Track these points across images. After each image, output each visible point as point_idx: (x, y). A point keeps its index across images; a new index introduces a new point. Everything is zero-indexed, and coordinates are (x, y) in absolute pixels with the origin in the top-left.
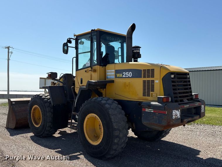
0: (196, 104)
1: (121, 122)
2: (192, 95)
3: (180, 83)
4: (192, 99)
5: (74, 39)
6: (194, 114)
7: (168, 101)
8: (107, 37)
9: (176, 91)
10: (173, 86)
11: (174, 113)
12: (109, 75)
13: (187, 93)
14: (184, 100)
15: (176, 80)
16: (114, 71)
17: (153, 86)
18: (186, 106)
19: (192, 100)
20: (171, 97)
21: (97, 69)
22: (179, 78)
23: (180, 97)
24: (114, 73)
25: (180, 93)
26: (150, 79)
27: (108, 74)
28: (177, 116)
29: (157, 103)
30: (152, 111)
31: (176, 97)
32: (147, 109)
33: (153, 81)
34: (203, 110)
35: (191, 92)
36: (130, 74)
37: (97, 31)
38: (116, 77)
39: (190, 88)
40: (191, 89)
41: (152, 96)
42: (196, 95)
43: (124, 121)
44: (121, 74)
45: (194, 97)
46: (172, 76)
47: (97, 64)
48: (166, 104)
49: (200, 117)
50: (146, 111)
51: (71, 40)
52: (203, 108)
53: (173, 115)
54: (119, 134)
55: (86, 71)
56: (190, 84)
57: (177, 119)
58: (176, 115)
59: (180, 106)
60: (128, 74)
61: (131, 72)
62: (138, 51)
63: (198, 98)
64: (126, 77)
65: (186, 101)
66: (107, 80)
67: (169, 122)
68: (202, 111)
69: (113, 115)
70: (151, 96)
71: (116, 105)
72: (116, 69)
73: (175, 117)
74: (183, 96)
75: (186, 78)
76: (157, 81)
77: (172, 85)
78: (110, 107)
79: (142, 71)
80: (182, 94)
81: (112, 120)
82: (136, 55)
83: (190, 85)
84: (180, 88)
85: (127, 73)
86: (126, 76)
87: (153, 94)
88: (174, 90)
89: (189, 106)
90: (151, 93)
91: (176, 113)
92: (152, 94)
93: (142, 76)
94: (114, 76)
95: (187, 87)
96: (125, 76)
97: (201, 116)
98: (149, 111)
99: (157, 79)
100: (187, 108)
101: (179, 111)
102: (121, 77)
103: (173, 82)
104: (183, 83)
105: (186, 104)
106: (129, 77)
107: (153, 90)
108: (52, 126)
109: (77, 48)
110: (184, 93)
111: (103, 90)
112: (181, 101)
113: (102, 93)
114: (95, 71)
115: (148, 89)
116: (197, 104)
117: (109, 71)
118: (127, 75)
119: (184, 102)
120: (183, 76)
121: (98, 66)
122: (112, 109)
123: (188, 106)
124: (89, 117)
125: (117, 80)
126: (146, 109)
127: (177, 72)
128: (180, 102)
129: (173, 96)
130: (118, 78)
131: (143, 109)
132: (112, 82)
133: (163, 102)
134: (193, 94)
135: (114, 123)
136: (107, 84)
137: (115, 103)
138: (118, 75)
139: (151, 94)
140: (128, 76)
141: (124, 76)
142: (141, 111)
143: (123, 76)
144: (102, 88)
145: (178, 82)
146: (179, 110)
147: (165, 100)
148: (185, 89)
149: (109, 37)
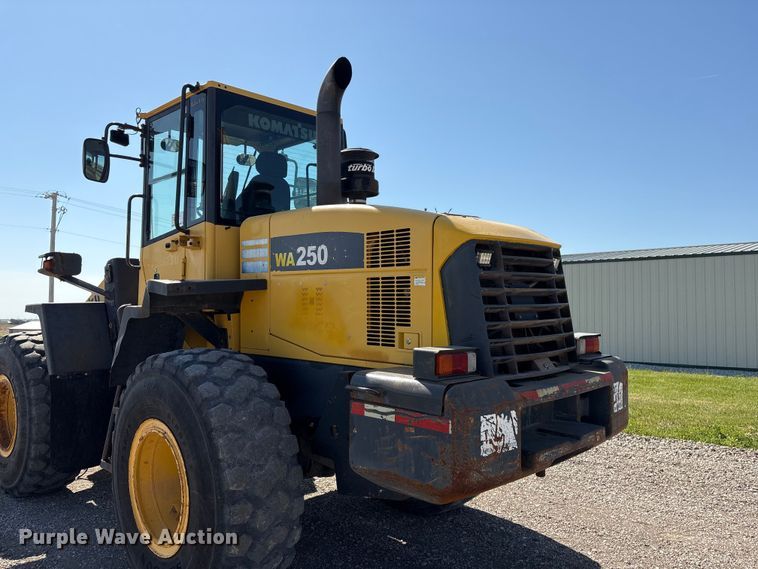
0: (592, 380)
1: (266, 460)
2: (571, 341)
3: (519, 290)
4: (572, 356)
5: (136, 129)
6: (584, 419)
7: (460, 372)
8: (250, 116)
9: (501, 325)
10: (490, 300)
11: (489, 428)
12: (249, 260)
13: (552, 330)
14: (539, 363)
15: (500, 274)
16: (265, 241)
17: (405, 303)
18: (547, 392)
19: (575, 361)
20: (476, 351)
21: (203, 236)
22: (518, 268)
23: (521, 349)
24: (265, 252)
25: (519, 332)
26: (395, 272)
27: (247, 254)
28: (501, 443)
29: (410, 380)
30: (391, 418)
31: (504, 351)
32: (371, 407)
33: (405, 281)
34: (620, 401)
35: (569, 327)
36: (320, 254)
37: (205, 91)
38: (273, 267)
39: (566, 313)
40: (569, 315)
41: (402, 346)
42: (591, 341)
43: (279, 455)
44: (291, 254)
45: (582, 348)
46: (485, 258)
47: (206, 218)
48: (449, 387)
49: (609, 435)
50: (367, 414)
51: (127, 132)
52: (621, 396)
53: (483, 438)
54: (252, 517)
55: (168, 246)
56: (565, 295)
57: (501, 457)
58: (498, 439)
59: (516, 393)
60: (314, 254)
61: (323, 247)
62: (365, 168)
63: (599, 353)
64: (307, 267)
65: (545, 364)
66: (243, 277)
67: (463, 475)
68: (617, 406)
69: (226, 433)
70: (396, 343)
71: (254, 384)
72: (272, 237)
73: (489, 446)
74: (535, 344)
75: (548, 268)
76: (419, 282)
77: (484, 297)
78: (222, 394)
79: (366, 240)
80: (529, 335)
81: (221, 457)
82: (358, 185)
83: (564, 298)
84: (519, 312)
85: (311, 248)
86: (309, 261)
87: (407, 337)
88: (490, 317)
89: (562, 391)
90: (398, 330)
91: (500, 430)
92: (402, 335)
93: (365, 261)
94: (267, 264)
95: (550, 306)
96: (304, 263)
97: (614, 428)
98: (378, 416)
99: (421, 272)
100: (550, 399)
101: (510, 416)
102: (291, 268)
103: (487, 283)
104: (533, 287)
105: (548, 379)
106: (317, 266)
107: (405, 321)
108: (49, 456)
109: (146, 161)
110: (537, 331)
111: (229, 319)
112: (526, 366)
113: (225, 330)
114: (198, 244)
115: (388, 311)
116: (594, 379)
117: (251, 243)
118: (311, 258)
119: (538, 369)
120: (533, 261)
121: (209, 225)
122: (229, 402)
123: (556, 389)
124: (144, 434)
125: (276, 279)
126: (368, 406)
127: (507, 243)
128: (521, 371)
129: (489, 344)
130: (281, 268)
131: (354, 406)
132: (261, 285)
133: (436, 373)
134: (577, 335)
135: (229, 466)
136: (242, 293)
137: (250, 375)
138: (280, 258)
139: (396, 335)
140: (313, 263)
141: (300, 263)
142: (348, 413)
143: (296, 262)
144: (221, 312)
145: (509, 284)
146: (513, 414)
147: (446, 367)
148: (544, 315)
149: (257, 117)
